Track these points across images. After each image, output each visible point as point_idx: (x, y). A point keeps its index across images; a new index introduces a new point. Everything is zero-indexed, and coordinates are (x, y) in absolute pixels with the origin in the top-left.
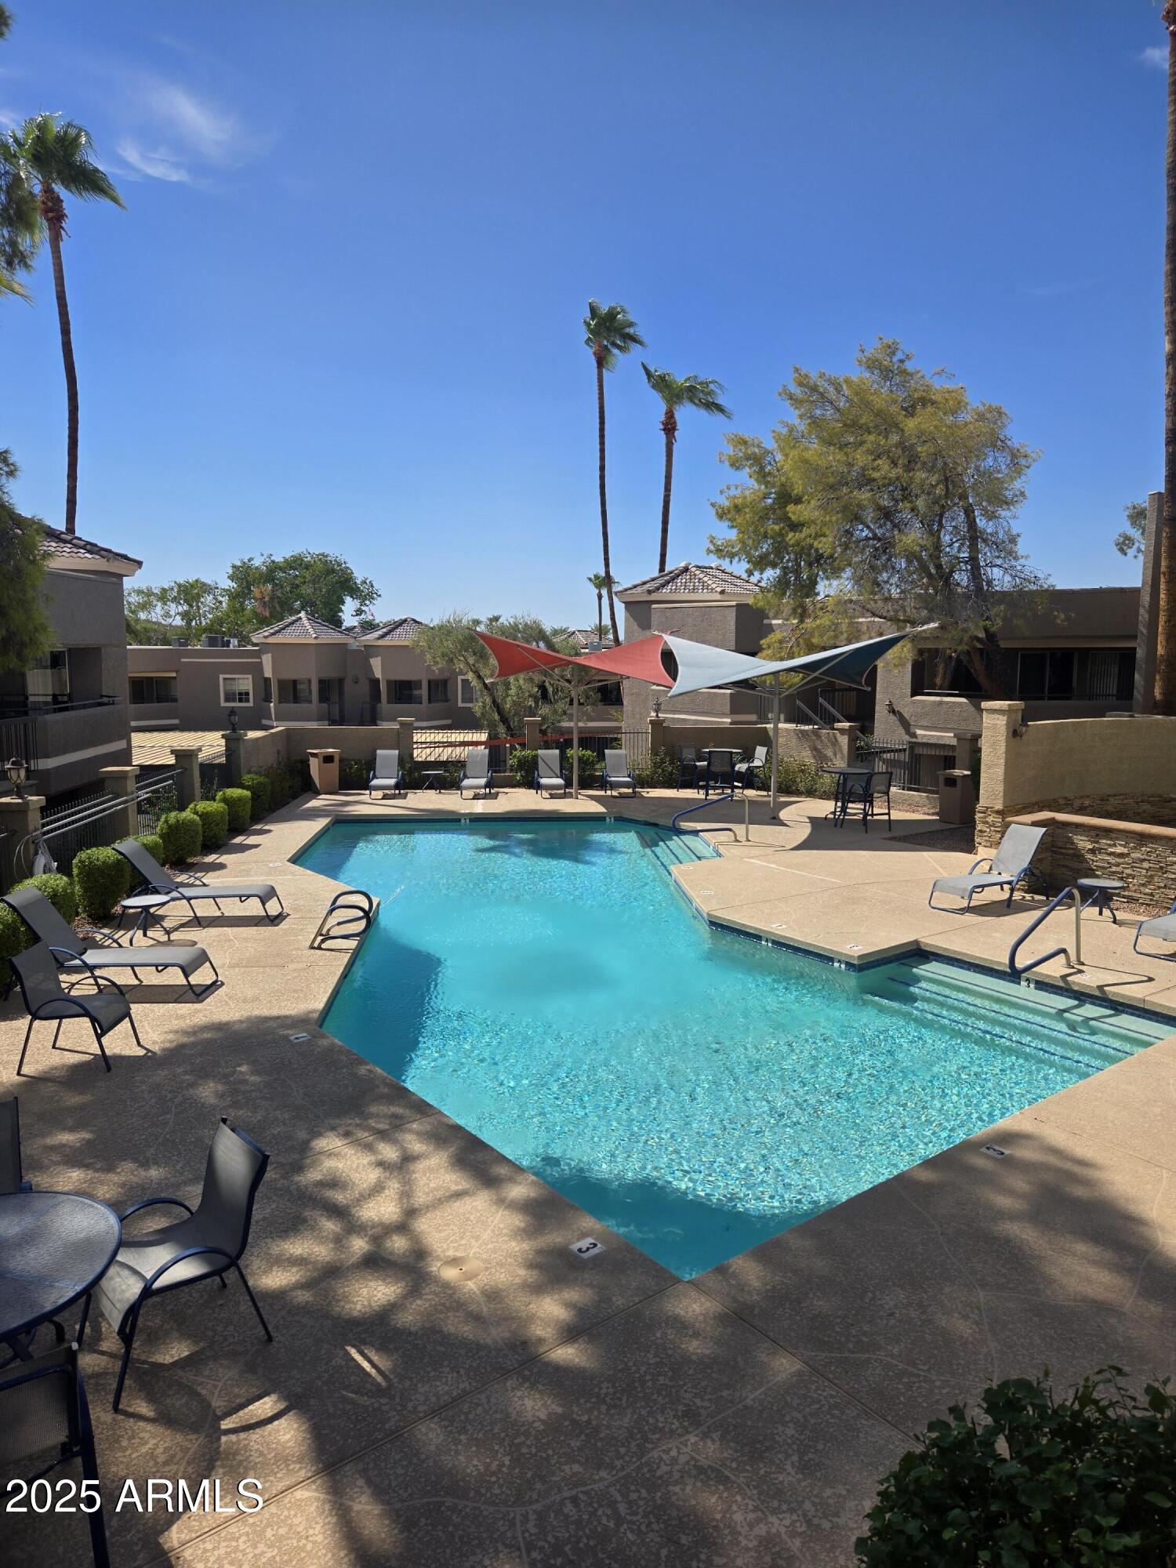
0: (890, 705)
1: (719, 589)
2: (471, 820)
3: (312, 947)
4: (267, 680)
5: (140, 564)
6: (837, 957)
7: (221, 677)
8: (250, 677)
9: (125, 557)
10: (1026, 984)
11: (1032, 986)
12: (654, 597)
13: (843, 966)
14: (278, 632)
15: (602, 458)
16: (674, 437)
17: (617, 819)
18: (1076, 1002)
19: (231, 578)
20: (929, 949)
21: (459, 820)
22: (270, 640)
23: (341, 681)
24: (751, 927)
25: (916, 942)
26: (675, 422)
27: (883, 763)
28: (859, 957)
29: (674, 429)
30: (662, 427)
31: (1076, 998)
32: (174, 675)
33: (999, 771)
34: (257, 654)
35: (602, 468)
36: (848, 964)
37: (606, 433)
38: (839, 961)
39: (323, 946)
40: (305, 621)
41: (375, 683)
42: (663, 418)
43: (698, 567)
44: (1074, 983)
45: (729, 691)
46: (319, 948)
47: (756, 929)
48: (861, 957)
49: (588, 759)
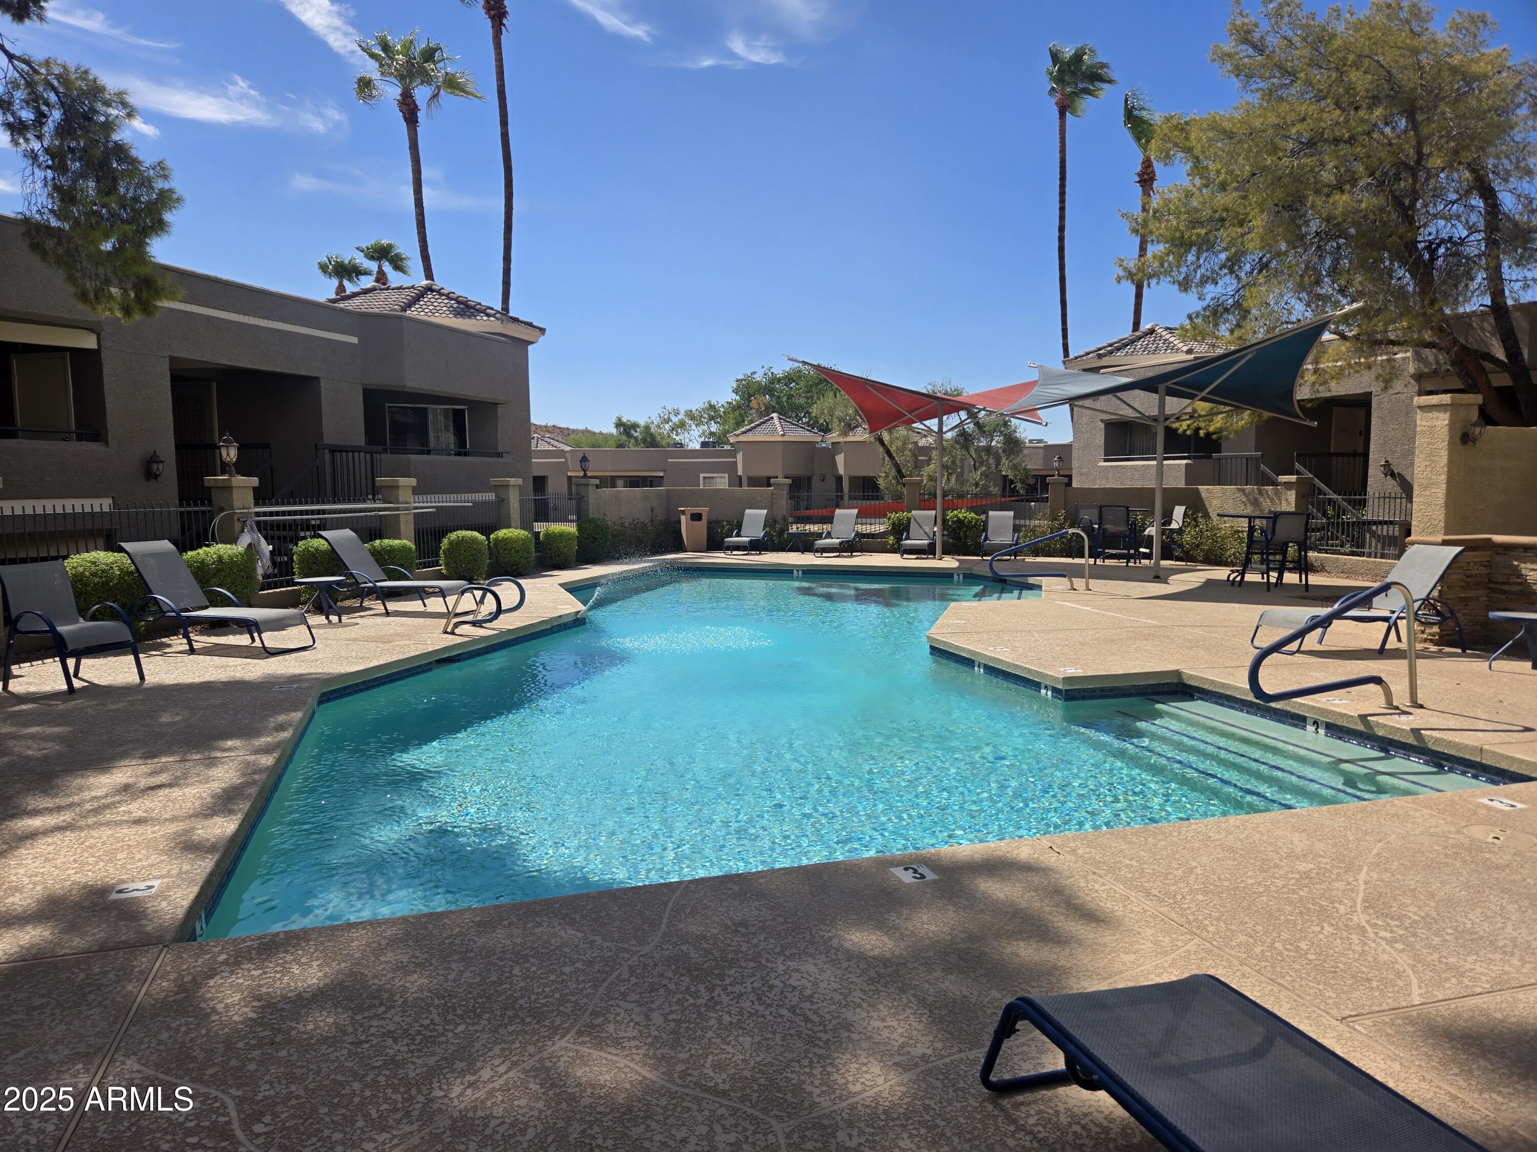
0: (1387, 465)
1: (1185, 349)
2: (804, 572)
3: (446, 632)
4: (740, 477)
5: (542, 331)
6: (1044, 682)
7: (702, 475)
8: (726, 475)
9: (530, 325)
10: (1313, 728)
11: (1322, 731)
12: (1105, 361)
13: (1049, 693)
14: (750, 430)
15: (1062, 218)
16: (1152, 189)
17: (966, 576)
18: (1382, 754)
19: (736, 391)
20: (1193, 684)
21: (791, 572)
22: (742, 438)
23: (809, 479)
24: (964, 649)
25: (1178, 673)
26: (1153, 172)
27: (1378, 541)
28: (1064, 679)
29: (1152, 179)
30: (1138, 179)
31: (1382, 750)
32: (661, 474)
33: (1439, 492)
34: (733, 454)
35: (1062, 229)
36: (1055, 690)
37: (1068, 189)
38: (1046, 687)
39: (457, 631)
40: (776, 421)
41: (839, 479)
42: (1139, 169)
43: (1167, 329)
44: (1378, 724)
45: (1184, 462)
46: (453, 633)
47: (969, 651)
48: (1067, 680)
49: (970, 522)
